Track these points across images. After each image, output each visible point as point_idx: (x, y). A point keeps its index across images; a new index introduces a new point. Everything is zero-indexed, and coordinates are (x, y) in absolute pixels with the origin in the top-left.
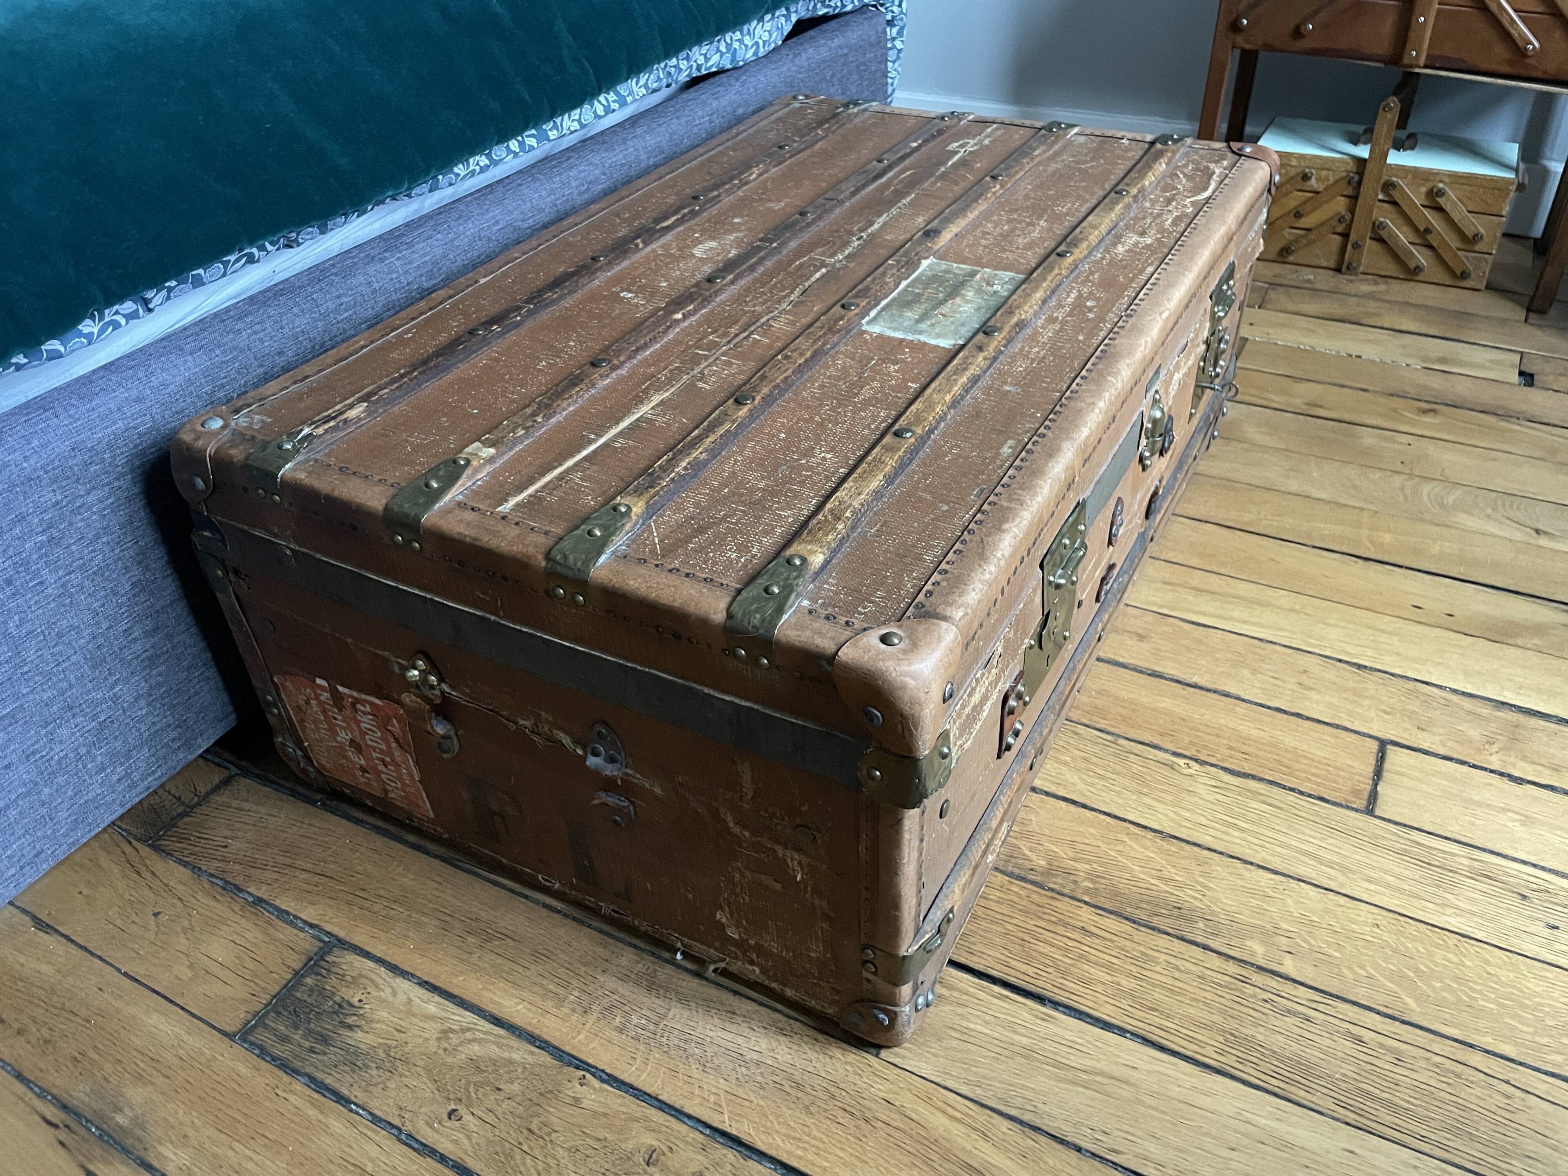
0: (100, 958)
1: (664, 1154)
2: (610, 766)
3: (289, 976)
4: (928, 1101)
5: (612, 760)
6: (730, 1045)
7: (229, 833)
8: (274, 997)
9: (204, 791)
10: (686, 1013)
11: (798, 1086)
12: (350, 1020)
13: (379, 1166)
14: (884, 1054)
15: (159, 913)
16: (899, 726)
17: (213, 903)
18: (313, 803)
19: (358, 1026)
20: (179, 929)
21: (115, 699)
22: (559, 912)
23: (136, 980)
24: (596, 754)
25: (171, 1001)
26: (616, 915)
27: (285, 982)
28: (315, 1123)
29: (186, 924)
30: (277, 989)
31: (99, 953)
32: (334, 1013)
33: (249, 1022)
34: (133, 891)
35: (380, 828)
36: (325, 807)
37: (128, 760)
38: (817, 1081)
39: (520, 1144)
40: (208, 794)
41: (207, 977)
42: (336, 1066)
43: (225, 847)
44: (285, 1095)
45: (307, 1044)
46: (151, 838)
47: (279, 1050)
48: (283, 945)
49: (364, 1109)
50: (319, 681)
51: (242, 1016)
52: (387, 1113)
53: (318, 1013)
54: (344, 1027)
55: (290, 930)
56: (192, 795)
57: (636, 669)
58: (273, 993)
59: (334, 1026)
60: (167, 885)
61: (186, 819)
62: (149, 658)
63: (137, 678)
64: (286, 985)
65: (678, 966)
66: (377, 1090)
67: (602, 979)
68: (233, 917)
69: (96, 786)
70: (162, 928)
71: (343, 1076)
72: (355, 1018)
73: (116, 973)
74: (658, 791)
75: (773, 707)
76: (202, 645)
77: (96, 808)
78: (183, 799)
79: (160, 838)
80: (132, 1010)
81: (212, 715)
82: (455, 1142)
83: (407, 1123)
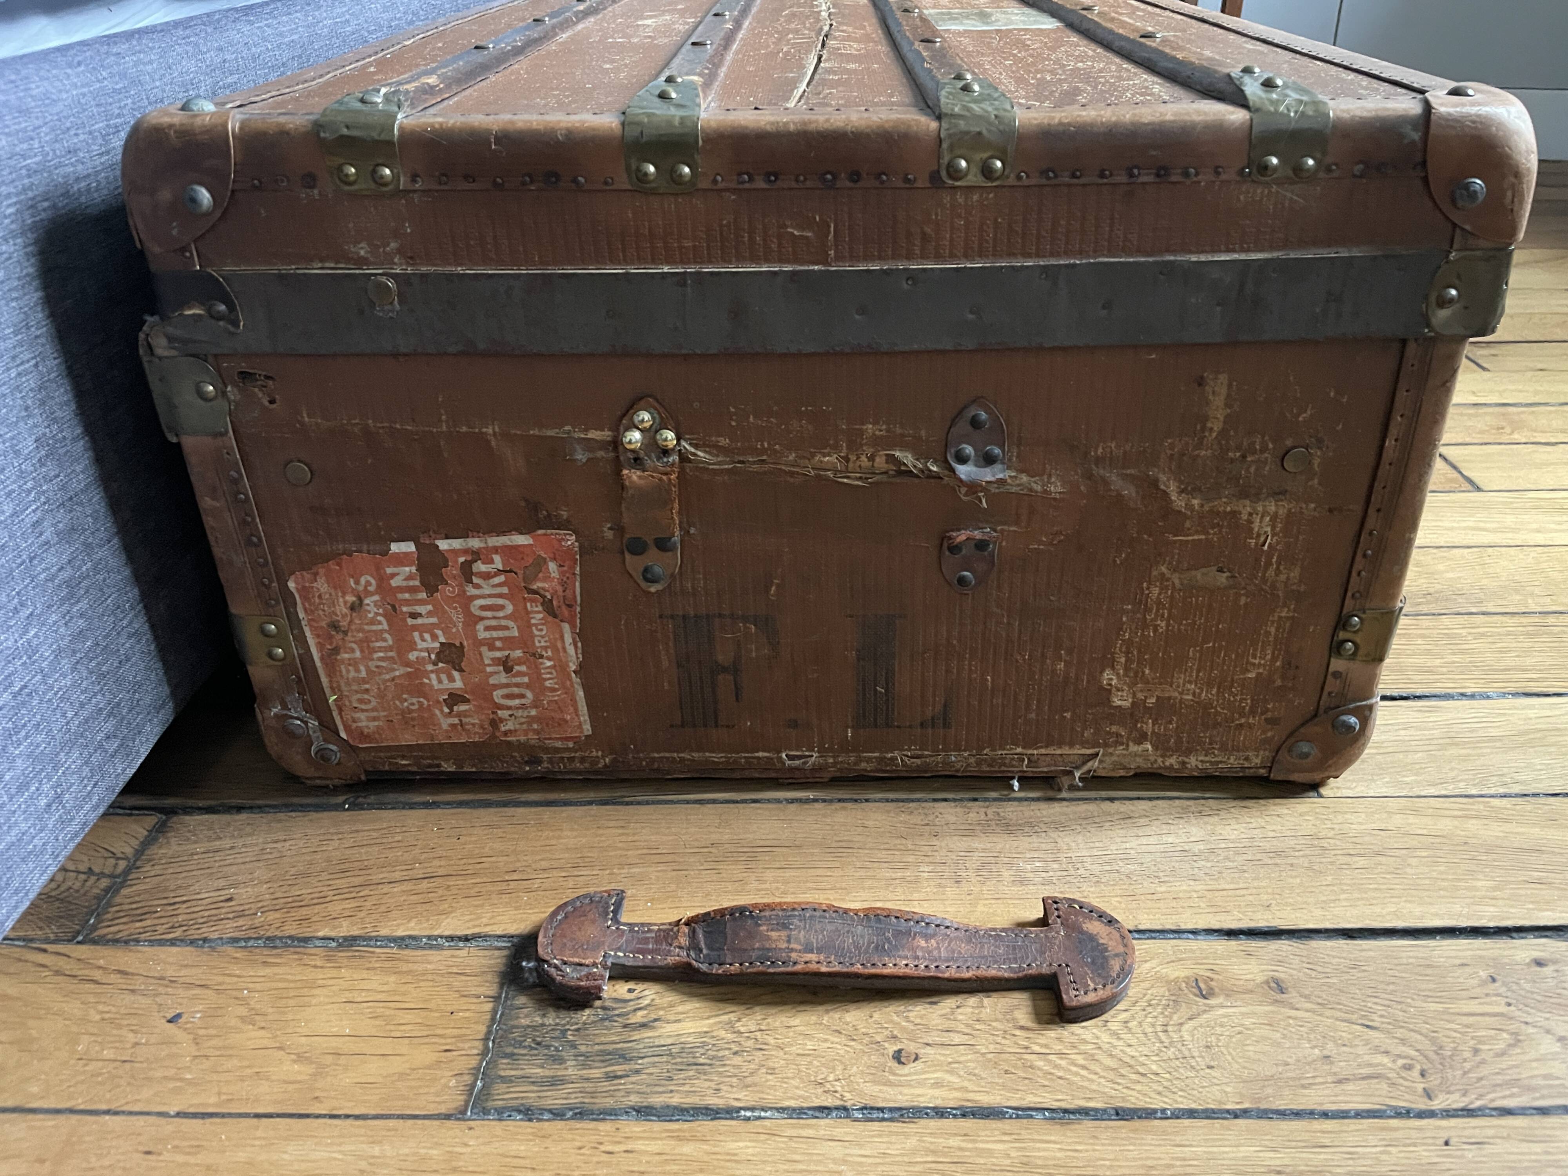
0: (107, 1112)
1: (1212, 980)
2: (988, 470)
3: (489, 1006)
4: (1416, 812)
5: (989, 460)
6: (1161, 848)
7: (222, 883)
8: (486, 1039)
9: (129, 851)
10: (1080, 839)
11: (1278, 853)
12: (639, 1017)
13: (860, 1164)
14: (1323, 791)
15: (179, 1016)
16: (1509, 194)
17: (268, 971)
18: (339, 807)
19: (656, 1020)
20: (234, 1022)
21: (31, 650)
22: (815, 800)
23: (211, 1115)
24: (962, 459)
25: (307, 1116)
26: (918, 761)
27: (489, 1017)
28: (706, 1158)
29: (243, 1011)
30: (483, 1029)
31: (104, 1107)
32: (603, 1020)
33: (473, 1085)
34: (101, 1007)
35: (472, 801)
36: (356, 806)
37: (55, 769)
38: (1292, 842)
39: (1027, 1048)
40: (139, 853)
41: (343, 1060)
42: (670, 1079)
43: (230, 900)
44: (623, 1147)
45: (596, 1073)
46: (78, 933)
47: (555, 1098)
48: (442, 975)
49: (763, 1109)
50: (395, 547)
51: (453, 1083)
52: (805, 1099)
53: (578, 1030)
54: (634, 1030)
55: (434, 955)
56: (113, 861)
57: (1074, 266)
58: (481, 1036)
59: (619, 1034)
60: (162, 978)
61: (124, 892)
62: (67, 583)
63: (54, 617)
64: (493, 1019)
65: (1020, 800)
66: (762, 1076)
67: (943, 844)
68: (319, 974)
69: (19, 817)
70: (202, 1032)
71: (693, 1085)
72: (640, 1013)
73: (163, 1121)
74: (1056, 488)
75: (1302, 244)
76: (127, 572)
77: (23, 860)
78: (97, 870)
79: (94, 928)
80: (242, 1156)
81: (148, 700)
82: (938, 1084)
83: (848, 1096)
